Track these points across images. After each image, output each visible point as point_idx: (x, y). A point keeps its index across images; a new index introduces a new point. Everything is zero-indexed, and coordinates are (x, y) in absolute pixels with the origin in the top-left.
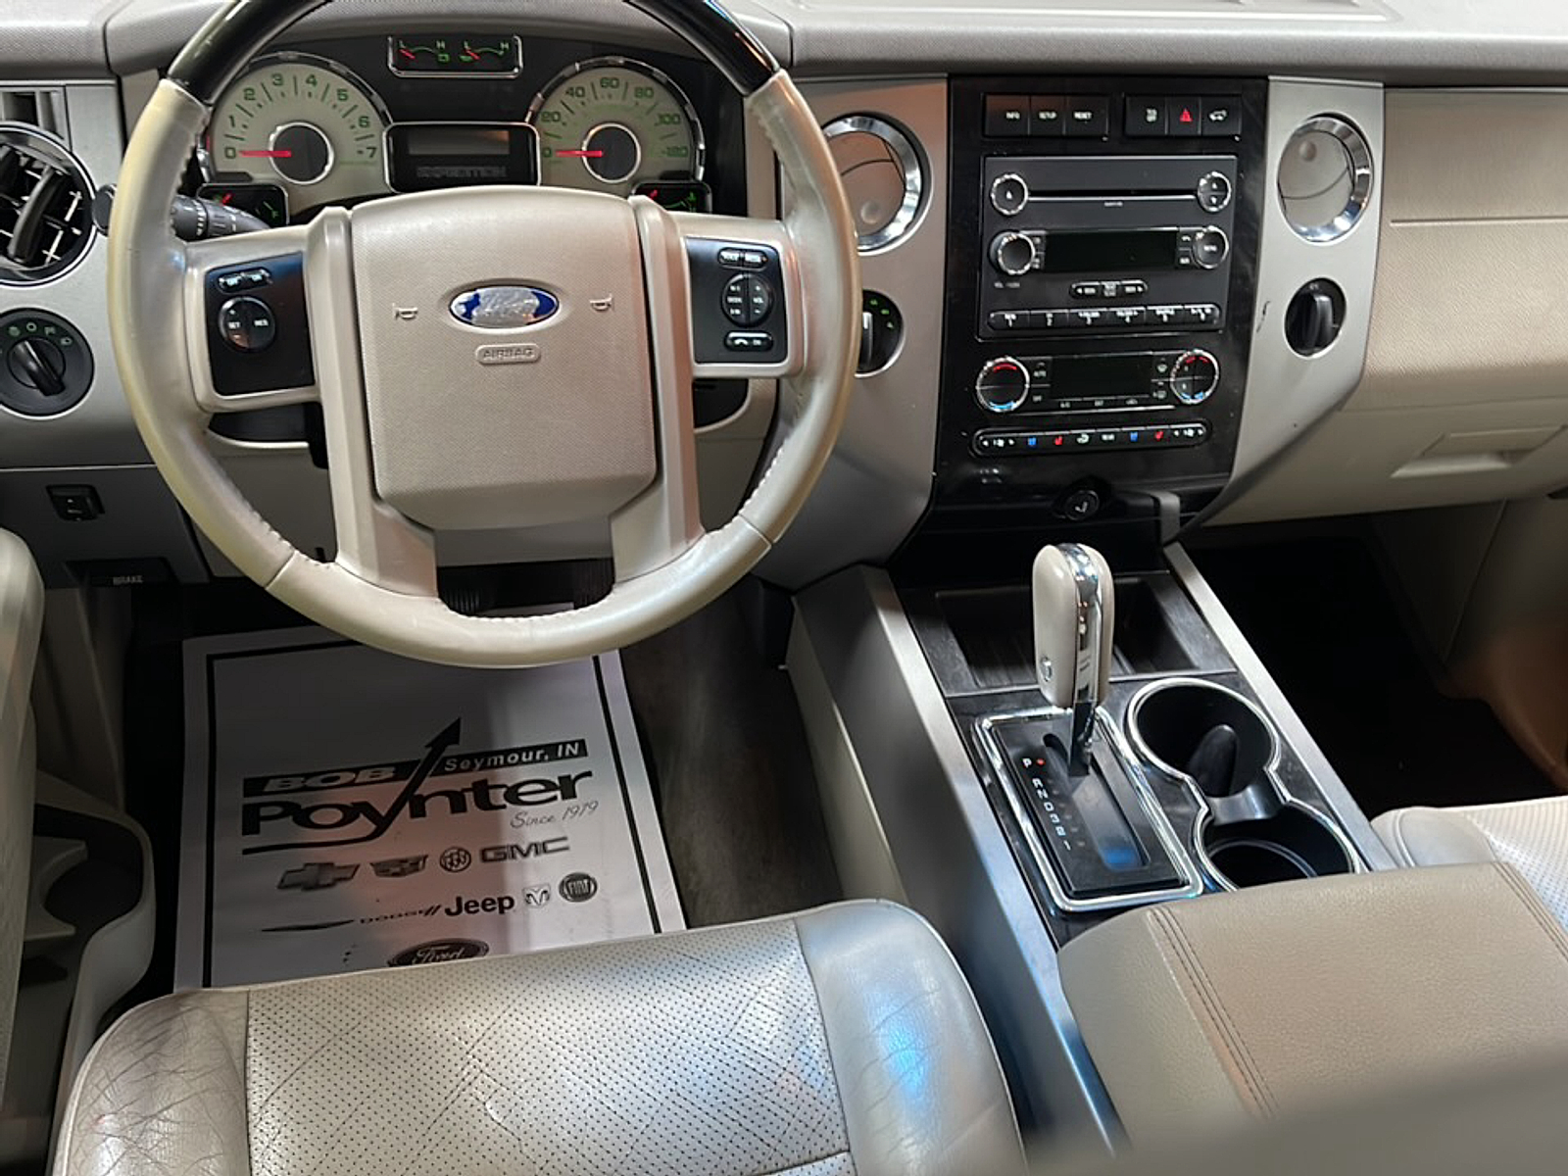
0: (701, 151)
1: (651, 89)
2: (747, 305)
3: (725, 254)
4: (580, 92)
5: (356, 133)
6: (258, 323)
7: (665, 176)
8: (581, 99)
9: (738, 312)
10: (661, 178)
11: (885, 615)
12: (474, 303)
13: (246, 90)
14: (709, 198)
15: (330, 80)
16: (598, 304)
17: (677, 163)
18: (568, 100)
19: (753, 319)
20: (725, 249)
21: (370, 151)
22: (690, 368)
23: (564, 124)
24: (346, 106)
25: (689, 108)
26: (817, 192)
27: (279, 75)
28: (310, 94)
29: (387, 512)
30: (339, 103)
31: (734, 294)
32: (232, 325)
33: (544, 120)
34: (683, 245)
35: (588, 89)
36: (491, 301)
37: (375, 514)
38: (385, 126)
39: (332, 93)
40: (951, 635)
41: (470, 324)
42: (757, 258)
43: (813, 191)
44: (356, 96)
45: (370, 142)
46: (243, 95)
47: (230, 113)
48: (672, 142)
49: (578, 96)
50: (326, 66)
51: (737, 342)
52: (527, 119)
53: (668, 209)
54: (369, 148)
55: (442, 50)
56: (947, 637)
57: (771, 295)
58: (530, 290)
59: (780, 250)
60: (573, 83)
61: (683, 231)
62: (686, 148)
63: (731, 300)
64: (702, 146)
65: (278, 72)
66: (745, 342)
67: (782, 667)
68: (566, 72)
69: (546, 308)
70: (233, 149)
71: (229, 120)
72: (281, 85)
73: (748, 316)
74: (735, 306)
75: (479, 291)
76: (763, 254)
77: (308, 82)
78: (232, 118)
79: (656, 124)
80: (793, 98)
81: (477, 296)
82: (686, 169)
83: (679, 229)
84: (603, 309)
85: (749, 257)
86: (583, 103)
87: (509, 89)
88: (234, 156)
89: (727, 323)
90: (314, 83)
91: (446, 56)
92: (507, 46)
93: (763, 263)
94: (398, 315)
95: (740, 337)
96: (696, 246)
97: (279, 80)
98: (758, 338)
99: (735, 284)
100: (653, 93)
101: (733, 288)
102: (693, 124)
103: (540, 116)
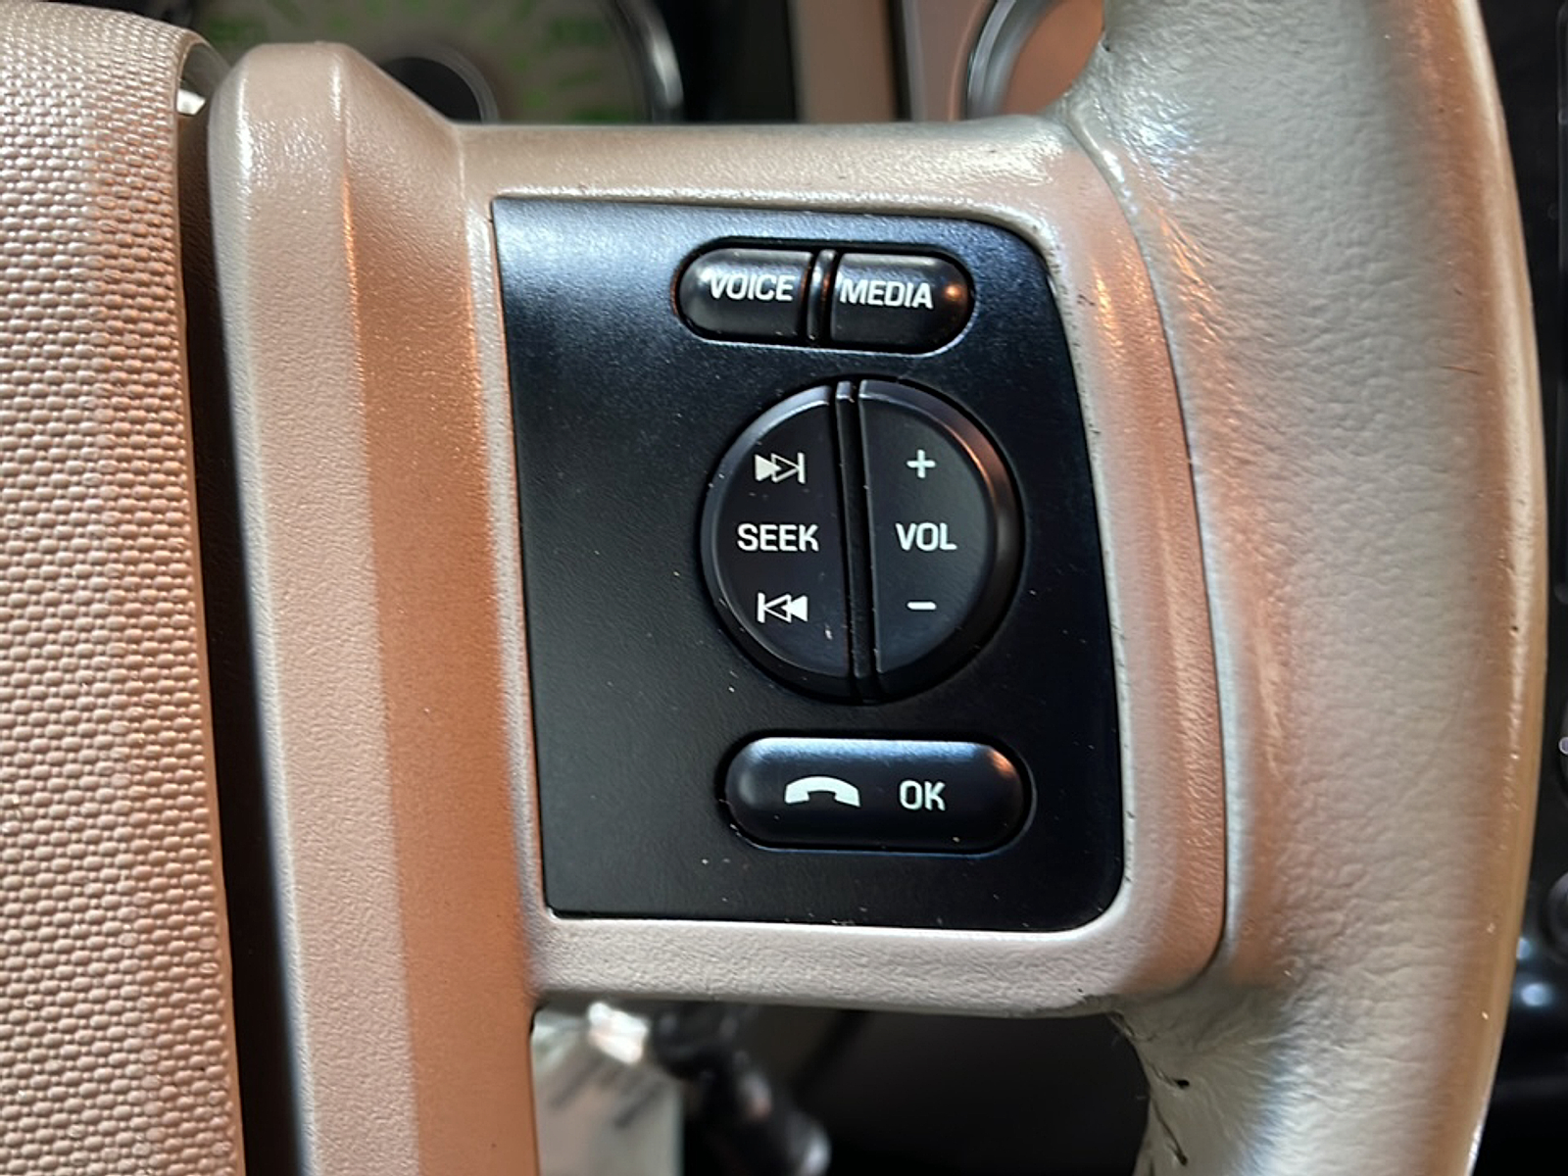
2: (854, 567)
3: (715, 276)
9: (798, 608)
19: (891, 650)
20: (715, 249)
22: (525, 945)
31: (775, 504)
42: (911, 292)
51: (797, 792)
57: (1004, 498)
63: (755, 538)
66: (847, 794)
73: (862, 635)
74: (782, 573)
76: (951, 265)
85: (855, 286)
89: (734, 680)
93: (942, 319)
95: (815, 763)
98: (926, 771)
99: (778, 443)
101: (765, 468)
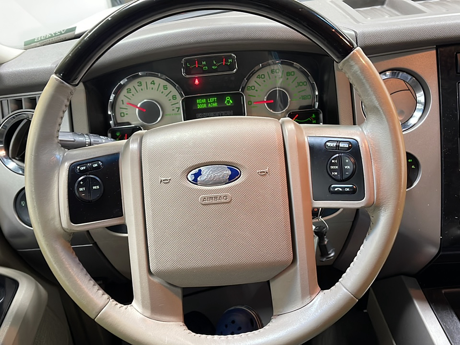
0: (316, 96)
1: (293, 72)
2: (341, 170)
3: (328, 144)
4: (263, 76)
5: (171, 102)
6: (94, 188)
7: (301, 108)
8: (263, 79)
9: (336, 173)
10: (299, 109)
11: (418, 303)
12: (199, 174)
13: (127, 89)
14: (321, 116)
15: (159, 82)
16: (261, 172)
17: (306, 102)
18: (258, 80)
19: (344, 177)
20: (329, 141)
21: (178, 109)
22: (311, 203)
23: (256, 90)
24: (167, 92)
25: (311, 78)
26: (380, 109)
27: (141, 82)
28: (152, 89)
29: (156, 280)
30: (163, 90)
31: (334, 164)
32: (81, 189)
33: (248, 90)
34: (306, 140)
35: (266, 75)
36: (206, 173)
37: (149, 280)
38: (182, 98)
39: (161, 87)
40: (454, 315)
41: (197, 184)
42: (346, 145)
43: (377, 109)
44: (170, 87)
45: (177, 105)
46: (126, 91)
47: (122, 99)
48: (303, 94)
49: (262, 78)
50: (157, 76)
51: (336, 189)
52: (240, 90)
53: (300, 123)
54: (176, 108)
55: (204, 65)
56: (453, 316)
57: (354, 164)
58: (226, 166)
59: (359, 140)
60: (260, 73)
61: (306, 133)
62: (310, 95)
63: (332, 167)
64: (317, 93)
65: (139, 81)
66: (340, 189)
67: (365, 311)
68: (256, 68)
69: (234, 175)
70: (123, 113)
71: (122, 102)
72: (141, 86)
73: (342, 176)
74: (334, 170)
75: (201, 168)
76: (350, 143)
77: (151, 83)
78: (122, 101)
79: (296, 87)
80: (365, 61)
81: (200, 171)
82: (311, 104)
83: (304, 132)
84: (264, 174)
85: (341, 145)
86: (264, 81)
87: (233, 78)
88: (124, 116)
89: (331, 180)
90: (154, 84)
91: (206, 67)
92: (231, 60)
93: (349, 148)
94: (161, 181)
95: (338, 187)
96: (313, 140)
97: (140, 84)
98: (347, 187)
99: (334, 159)
100: (294, 73)
101: (333, 161)
102: (312, 85)
103: (246, 88)
